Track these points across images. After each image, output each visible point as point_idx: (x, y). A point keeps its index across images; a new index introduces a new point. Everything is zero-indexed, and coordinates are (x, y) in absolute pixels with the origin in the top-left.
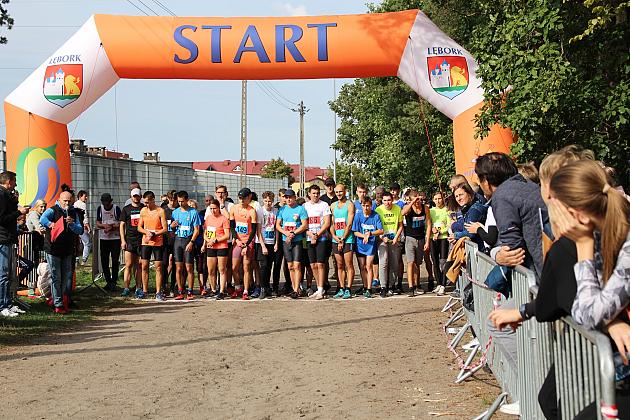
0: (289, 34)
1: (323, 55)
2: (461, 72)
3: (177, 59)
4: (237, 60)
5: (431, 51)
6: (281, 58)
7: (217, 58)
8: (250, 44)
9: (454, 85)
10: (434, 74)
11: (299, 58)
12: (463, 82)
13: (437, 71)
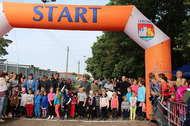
0: (81, 11)
1: (95, 20)
2: (151, 30)
3: (34, 19)
4: (59, 20)
5: (140, 21)
6: (77, 21)
7: (51, 19)
8: (64, 14)
9: (149, 36)
10: (140, 31)
11: (85, 21)
12: (152, 35)
13: (142, 29)
